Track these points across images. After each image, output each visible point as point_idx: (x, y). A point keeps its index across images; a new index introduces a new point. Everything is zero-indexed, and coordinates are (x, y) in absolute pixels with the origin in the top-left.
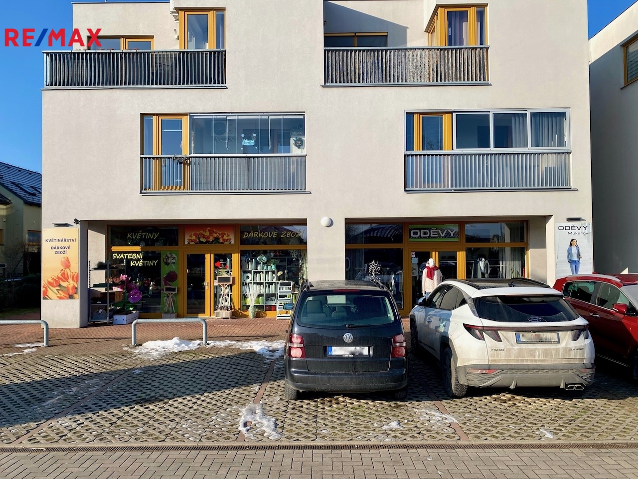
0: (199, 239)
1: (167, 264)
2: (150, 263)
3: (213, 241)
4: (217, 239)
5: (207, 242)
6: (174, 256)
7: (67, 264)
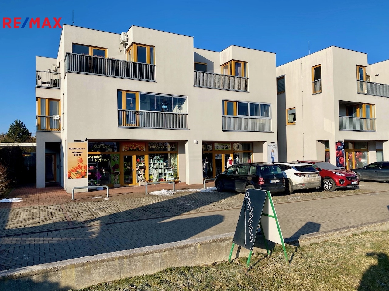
0: (129, 148)
1: (114, 160)
2: (106, 160)
3: (136, 149)
4: (138, 149)
5: (133, 150)
6: (118, 156)
7: (81, 161)
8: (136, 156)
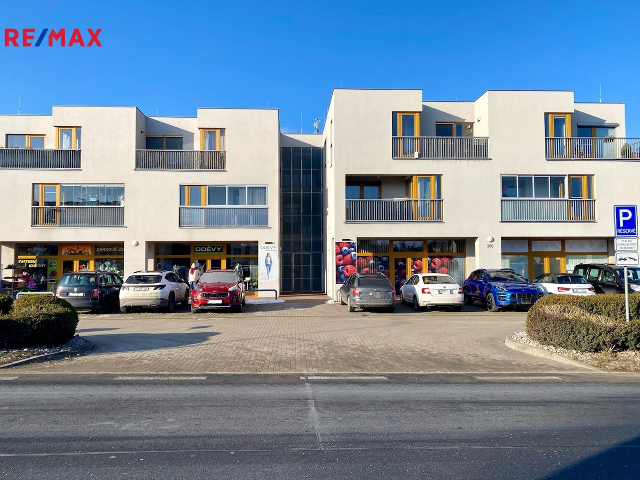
0: (70, 252)
1: (51, 266)
2: (41, 266)
3: (78, 254)
4: (81, 252)
5: (75, 254)
6: (56, 261)
8: (78, 261)
